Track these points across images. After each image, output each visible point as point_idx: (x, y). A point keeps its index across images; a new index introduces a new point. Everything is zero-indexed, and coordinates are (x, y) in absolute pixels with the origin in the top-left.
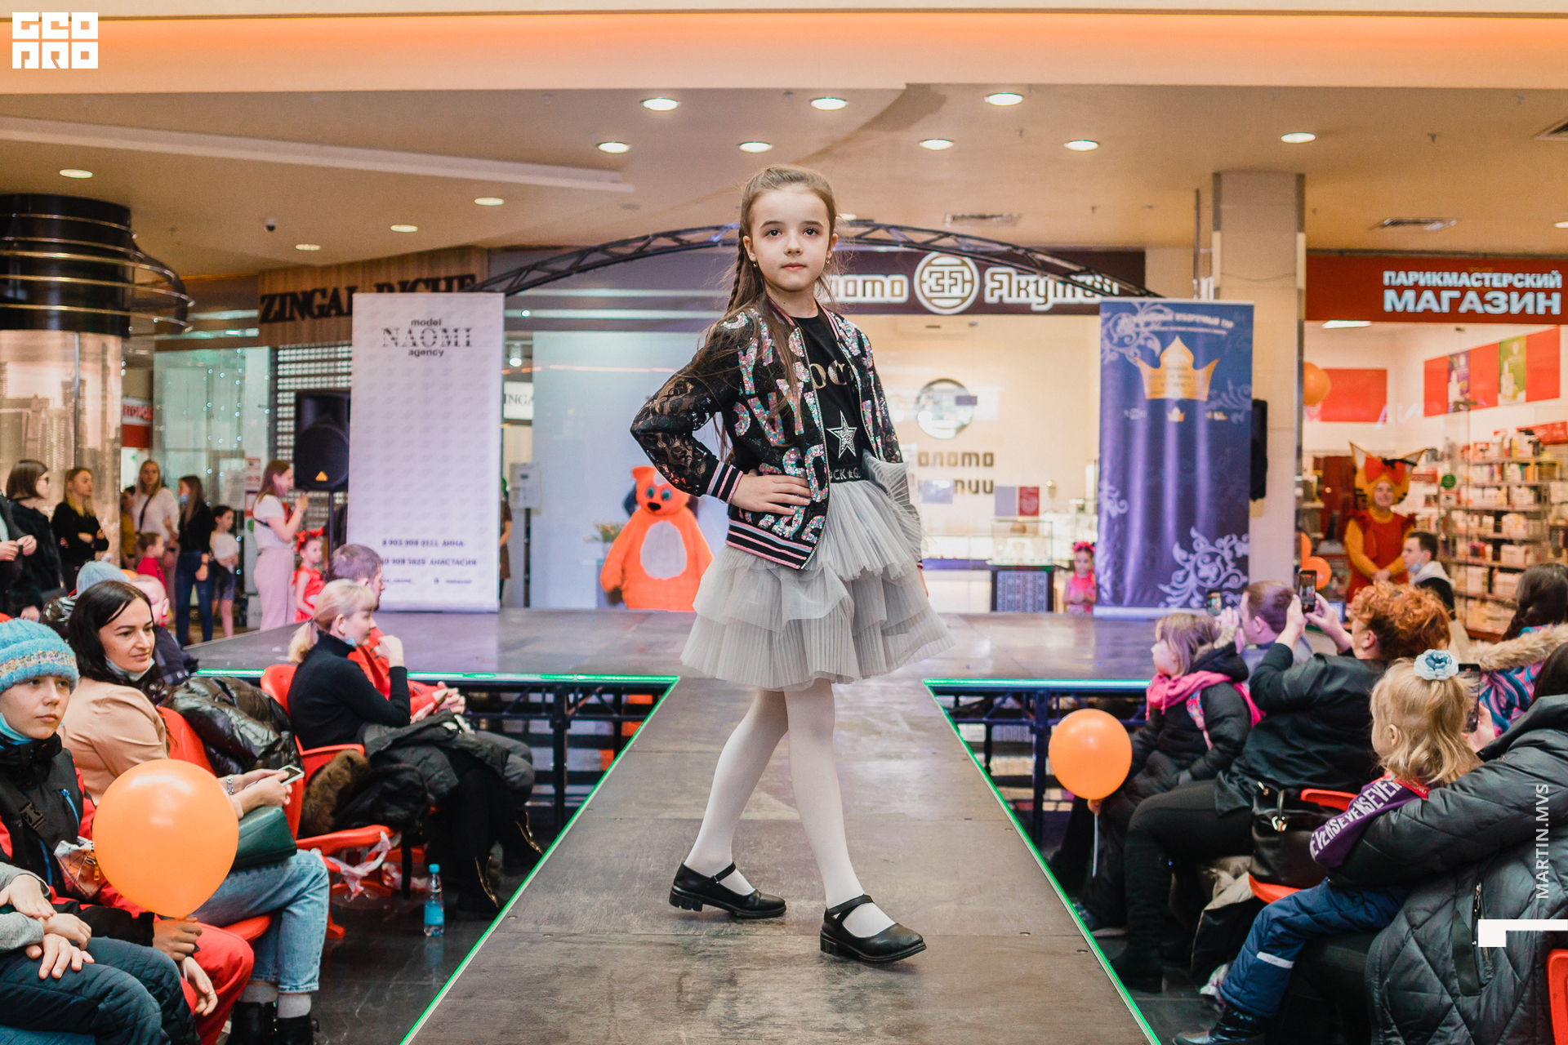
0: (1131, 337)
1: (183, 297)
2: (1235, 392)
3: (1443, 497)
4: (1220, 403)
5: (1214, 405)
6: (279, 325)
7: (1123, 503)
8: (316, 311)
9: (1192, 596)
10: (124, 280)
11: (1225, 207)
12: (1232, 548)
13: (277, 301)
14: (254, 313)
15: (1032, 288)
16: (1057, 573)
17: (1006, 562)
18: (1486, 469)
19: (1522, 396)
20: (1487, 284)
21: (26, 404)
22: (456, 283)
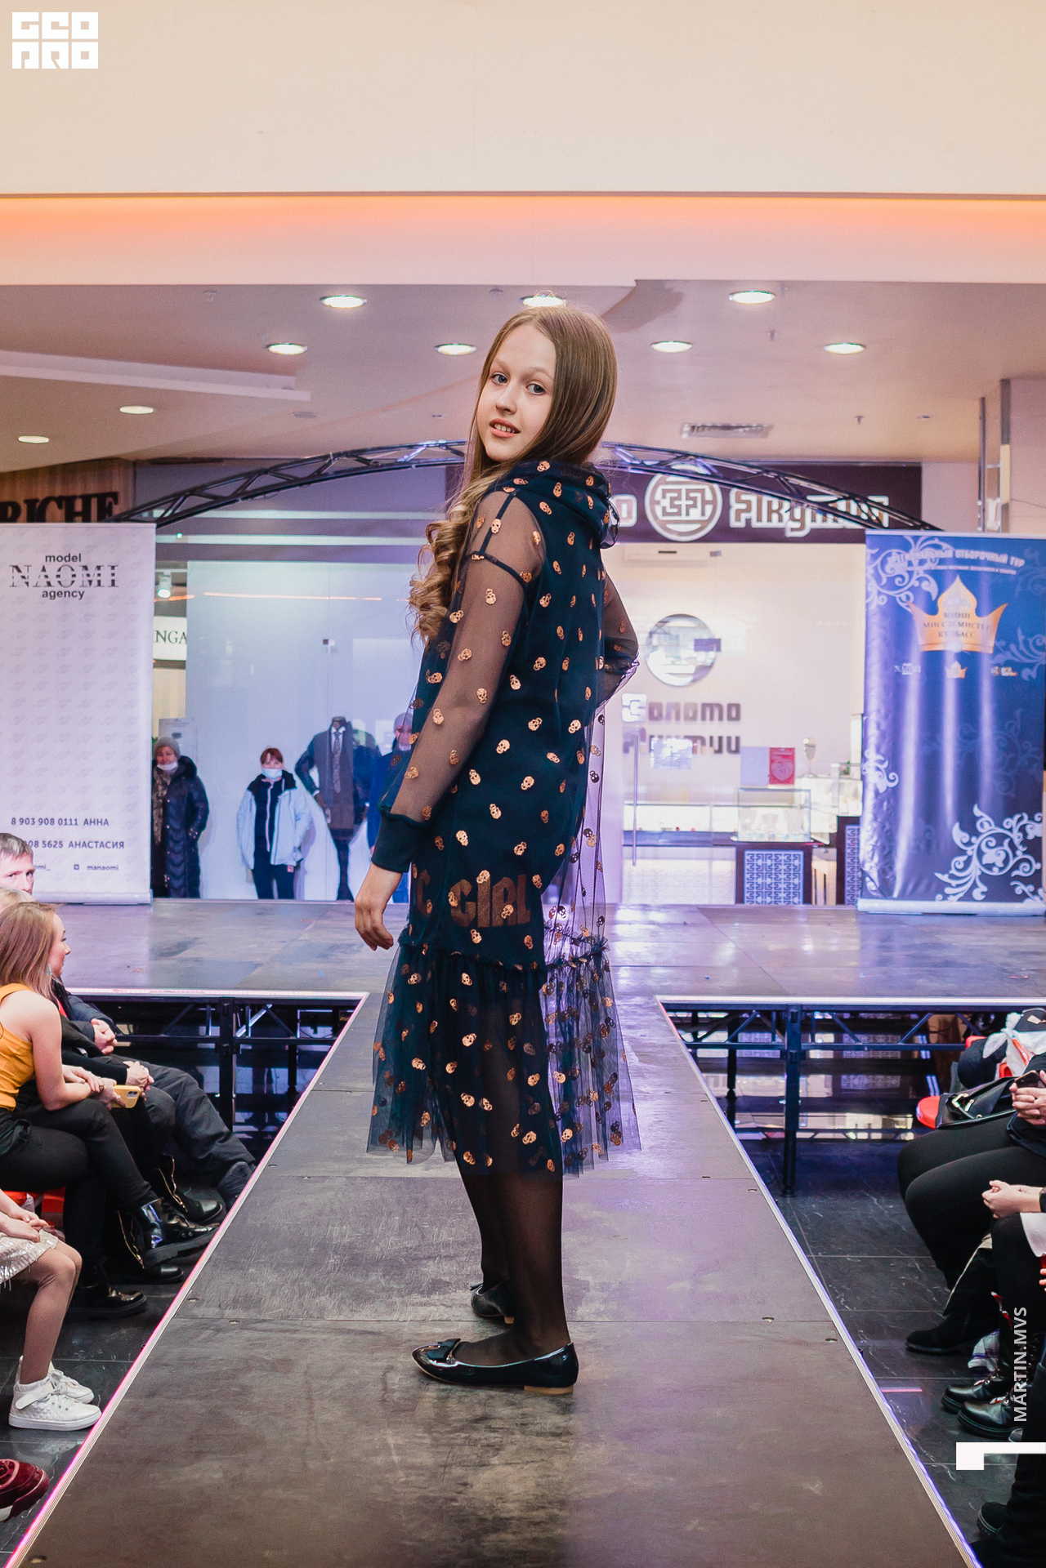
0: (902, 577)
2: (1026, 643)
4: (1008, 655)
5: (1001, 657)
7: (891, 776)
9: (975, 885)
11: (1015, 418)
12: (1023, 829)
15: (786, 516)
16: (816, 851)
17: (754, 839)
22: (95, 502)
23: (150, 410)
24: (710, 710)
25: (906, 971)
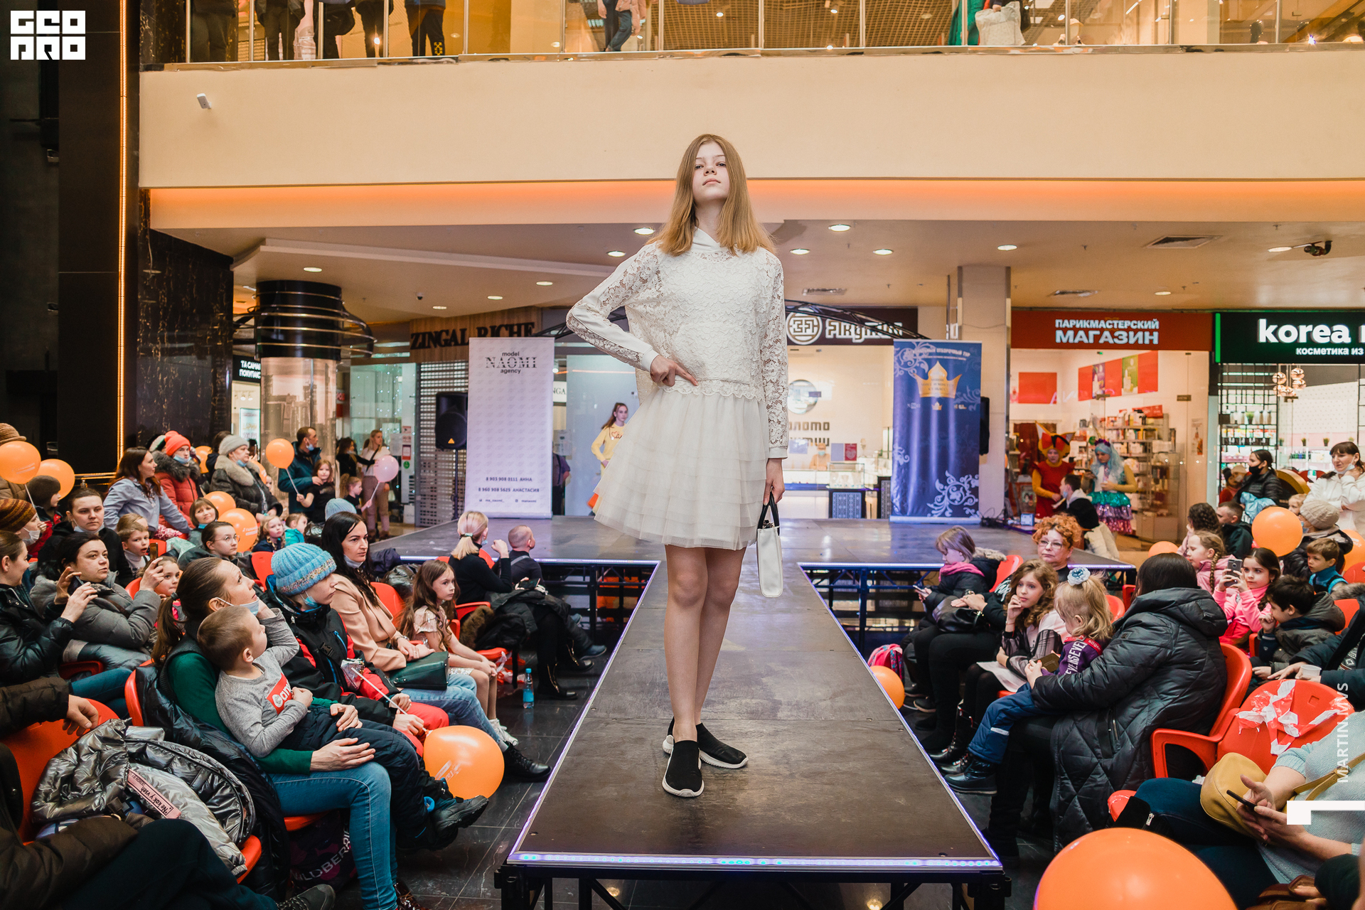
0: (911, 362)
1: (372, 338)
2: (971, 393)
4: (962, 400)
5: (959, 400)
6: (422, 350)
7: (906, 457)
8: (443, 343)
9: (946, 510)
10: (338, 328)
11: (964, 285)
12: (969, 483)
13: (421, 336)
14: (408, 344)
15: (852, 330)
16: (867, 493)
17: (838, 487)
18: (1115, 432)
19: (1136, 389)
20: (1115, 327)
21: (283, 398)
22: (523, 327)
23: (551, 284)
24: (816, 426)
25: (916, 551)
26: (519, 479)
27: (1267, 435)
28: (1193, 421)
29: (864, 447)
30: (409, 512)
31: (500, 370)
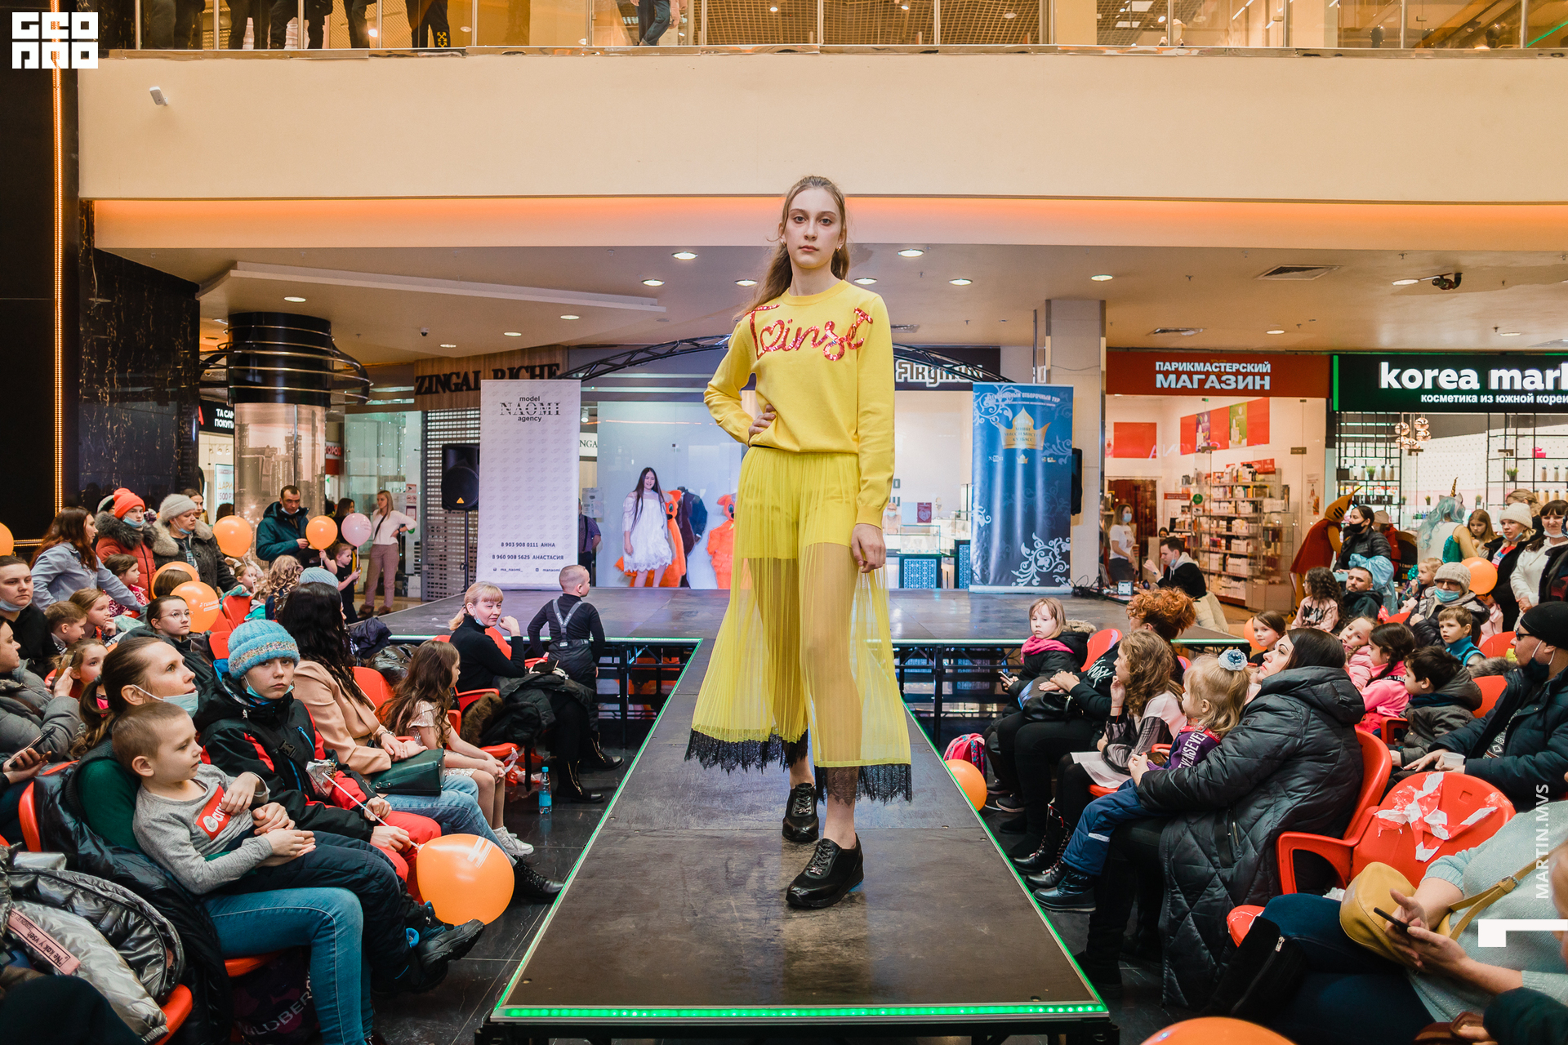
0: (993, 408)
1: (368, 381)
3: (1194, 509)
5: (1047, 452)
6: (429, 396)
7: (987, 517)
8: (453, 387)
9: (1033, 578)
10: (327, 369)
11: (1053, 321)
12: (1059, 547)
13: (427, 380)
14: (412, 388)
16: (942, 559)
17: (909, 553)
18: (1221, 489)
19: (1245, 441)
20: (1223, 370)
21: (262, 451)
22: (546, 369)
23: (577, 317)
25: (999, 625)
26: (539, 544)
27: (1389, 492)
28: (1308, 476)
29: (939, 507)
30: (414, 584)
31: (517, 417)
